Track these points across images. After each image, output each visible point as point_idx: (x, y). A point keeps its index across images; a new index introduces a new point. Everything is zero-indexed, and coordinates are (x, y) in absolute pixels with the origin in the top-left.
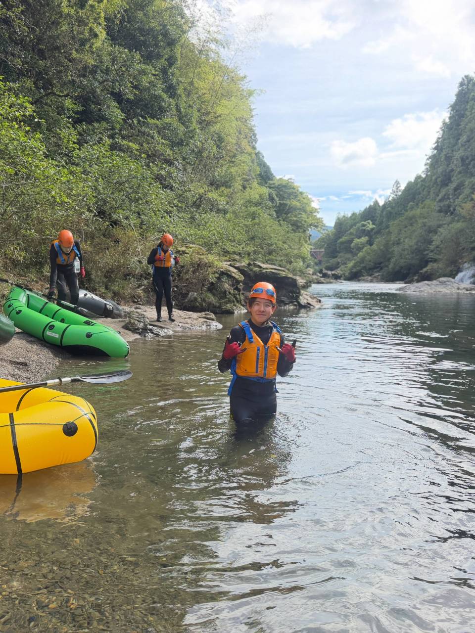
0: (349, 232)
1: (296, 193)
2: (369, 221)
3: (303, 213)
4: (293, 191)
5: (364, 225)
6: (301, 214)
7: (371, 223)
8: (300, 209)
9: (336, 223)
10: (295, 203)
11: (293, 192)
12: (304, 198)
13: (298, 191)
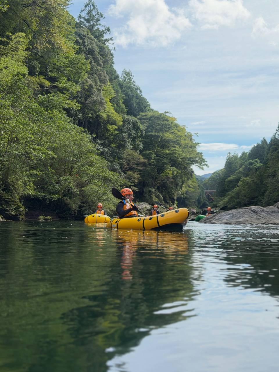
0: (238, 171)
1: (169, 125)
2: (257, 159)
3: (178, 146)
4: (166, 122)
5: (251, 164)
6: (175, 147)
7: (259, 161)
8: (174, 142)
9: (226, 162)
10: (168, 135)
11: (166, 125)
12: (179, 131)
13: (172, 123)
